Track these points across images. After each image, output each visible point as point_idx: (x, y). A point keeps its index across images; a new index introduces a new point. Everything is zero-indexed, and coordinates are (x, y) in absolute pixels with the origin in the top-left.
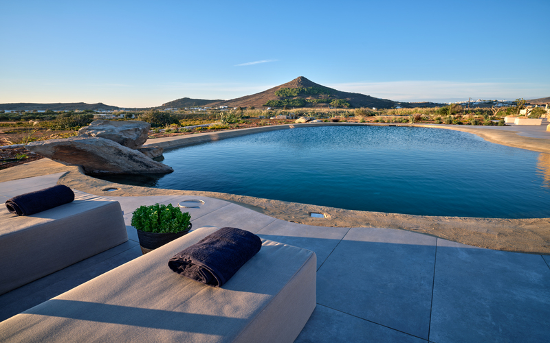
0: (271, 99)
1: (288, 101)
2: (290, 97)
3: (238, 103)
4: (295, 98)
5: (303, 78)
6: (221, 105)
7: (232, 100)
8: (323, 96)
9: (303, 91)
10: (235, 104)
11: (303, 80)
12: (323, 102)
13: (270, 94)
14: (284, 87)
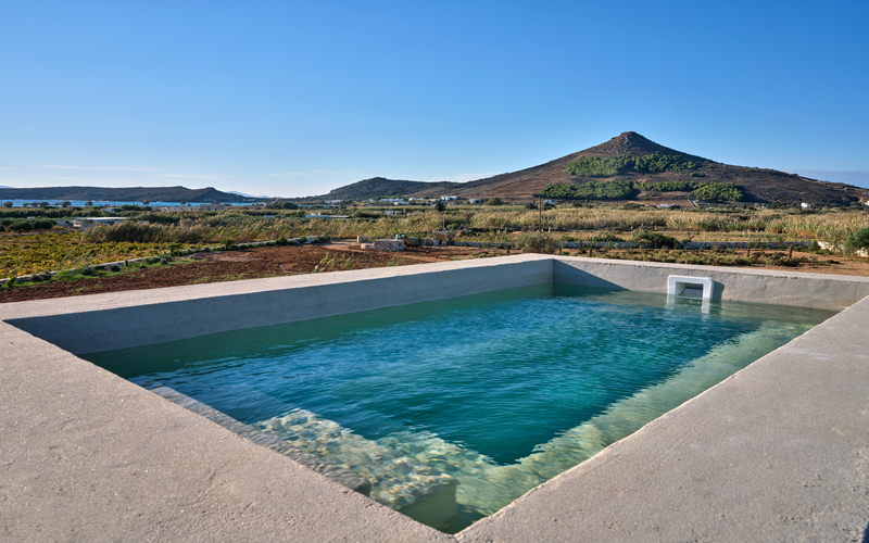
0: (554, 181)
1: (592, 186)
2: (598, 176)
3: (482, 189)
4: (610, 180)
5: (633, 134)
6: (445, 193)
7: (470, 183)
8: (674, 176)
9: (631, 164)
10: (475, 191)
11: (635, 140)
12: (677, 189)
13: (555, 172)
14: (588, 157)
